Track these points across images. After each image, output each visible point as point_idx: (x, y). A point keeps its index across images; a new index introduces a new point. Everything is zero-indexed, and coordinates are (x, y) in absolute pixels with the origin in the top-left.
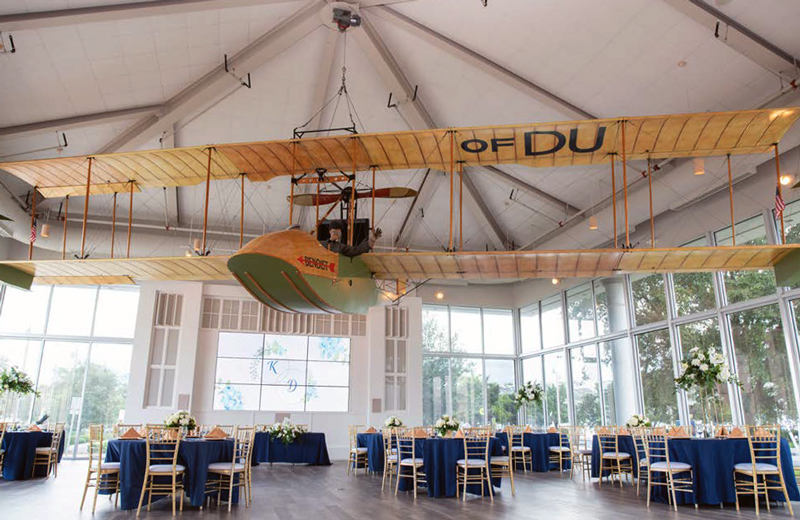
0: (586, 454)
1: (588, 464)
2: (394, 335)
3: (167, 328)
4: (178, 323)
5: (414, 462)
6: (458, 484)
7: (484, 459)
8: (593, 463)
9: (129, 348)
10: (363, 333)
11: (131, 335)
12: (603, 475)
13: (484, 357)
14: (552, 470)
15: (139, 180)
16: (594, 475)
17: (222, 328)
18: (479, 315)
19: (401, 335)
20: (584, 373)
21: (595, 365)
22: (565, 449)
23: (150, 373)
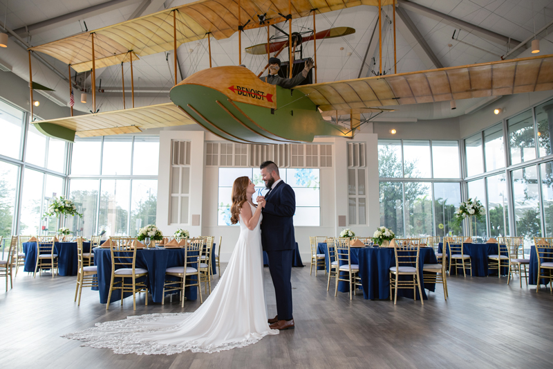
0: (524, 263)
1: (526, 272)
2: (355, 165)
3: (180, 166)
4: (188, 162)
5: (350, 268)
6: (391, 288)
7: (415, 267)
8: (531, 272)
9: (156, 182)
10: (330, 164)
11: (156, 173)
12: (541, 283)
13: (433, 181)
14: (491, 275)
15: (136, 50)
16: (531, 283)
17: (221, 164)
18: (428, 147)
19: (361, 165)
20: (525, 193)
21: (536, 186)
22: (504, 257)
23: (171, 200)
